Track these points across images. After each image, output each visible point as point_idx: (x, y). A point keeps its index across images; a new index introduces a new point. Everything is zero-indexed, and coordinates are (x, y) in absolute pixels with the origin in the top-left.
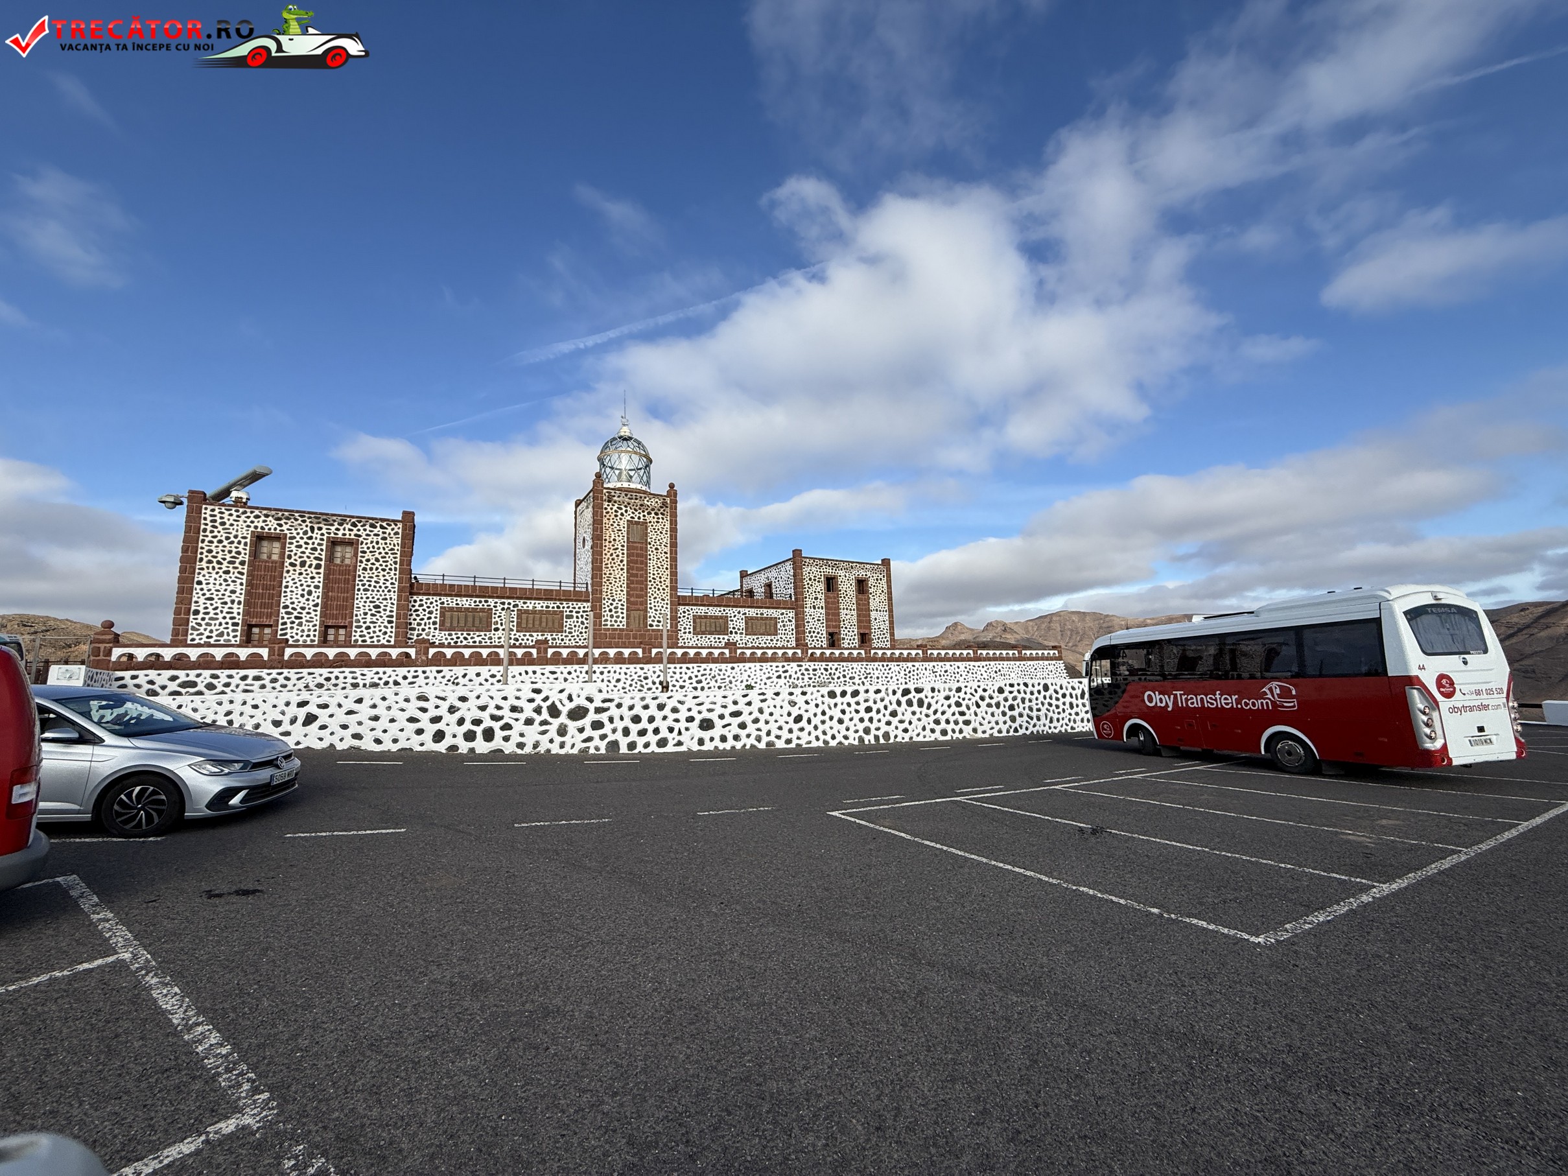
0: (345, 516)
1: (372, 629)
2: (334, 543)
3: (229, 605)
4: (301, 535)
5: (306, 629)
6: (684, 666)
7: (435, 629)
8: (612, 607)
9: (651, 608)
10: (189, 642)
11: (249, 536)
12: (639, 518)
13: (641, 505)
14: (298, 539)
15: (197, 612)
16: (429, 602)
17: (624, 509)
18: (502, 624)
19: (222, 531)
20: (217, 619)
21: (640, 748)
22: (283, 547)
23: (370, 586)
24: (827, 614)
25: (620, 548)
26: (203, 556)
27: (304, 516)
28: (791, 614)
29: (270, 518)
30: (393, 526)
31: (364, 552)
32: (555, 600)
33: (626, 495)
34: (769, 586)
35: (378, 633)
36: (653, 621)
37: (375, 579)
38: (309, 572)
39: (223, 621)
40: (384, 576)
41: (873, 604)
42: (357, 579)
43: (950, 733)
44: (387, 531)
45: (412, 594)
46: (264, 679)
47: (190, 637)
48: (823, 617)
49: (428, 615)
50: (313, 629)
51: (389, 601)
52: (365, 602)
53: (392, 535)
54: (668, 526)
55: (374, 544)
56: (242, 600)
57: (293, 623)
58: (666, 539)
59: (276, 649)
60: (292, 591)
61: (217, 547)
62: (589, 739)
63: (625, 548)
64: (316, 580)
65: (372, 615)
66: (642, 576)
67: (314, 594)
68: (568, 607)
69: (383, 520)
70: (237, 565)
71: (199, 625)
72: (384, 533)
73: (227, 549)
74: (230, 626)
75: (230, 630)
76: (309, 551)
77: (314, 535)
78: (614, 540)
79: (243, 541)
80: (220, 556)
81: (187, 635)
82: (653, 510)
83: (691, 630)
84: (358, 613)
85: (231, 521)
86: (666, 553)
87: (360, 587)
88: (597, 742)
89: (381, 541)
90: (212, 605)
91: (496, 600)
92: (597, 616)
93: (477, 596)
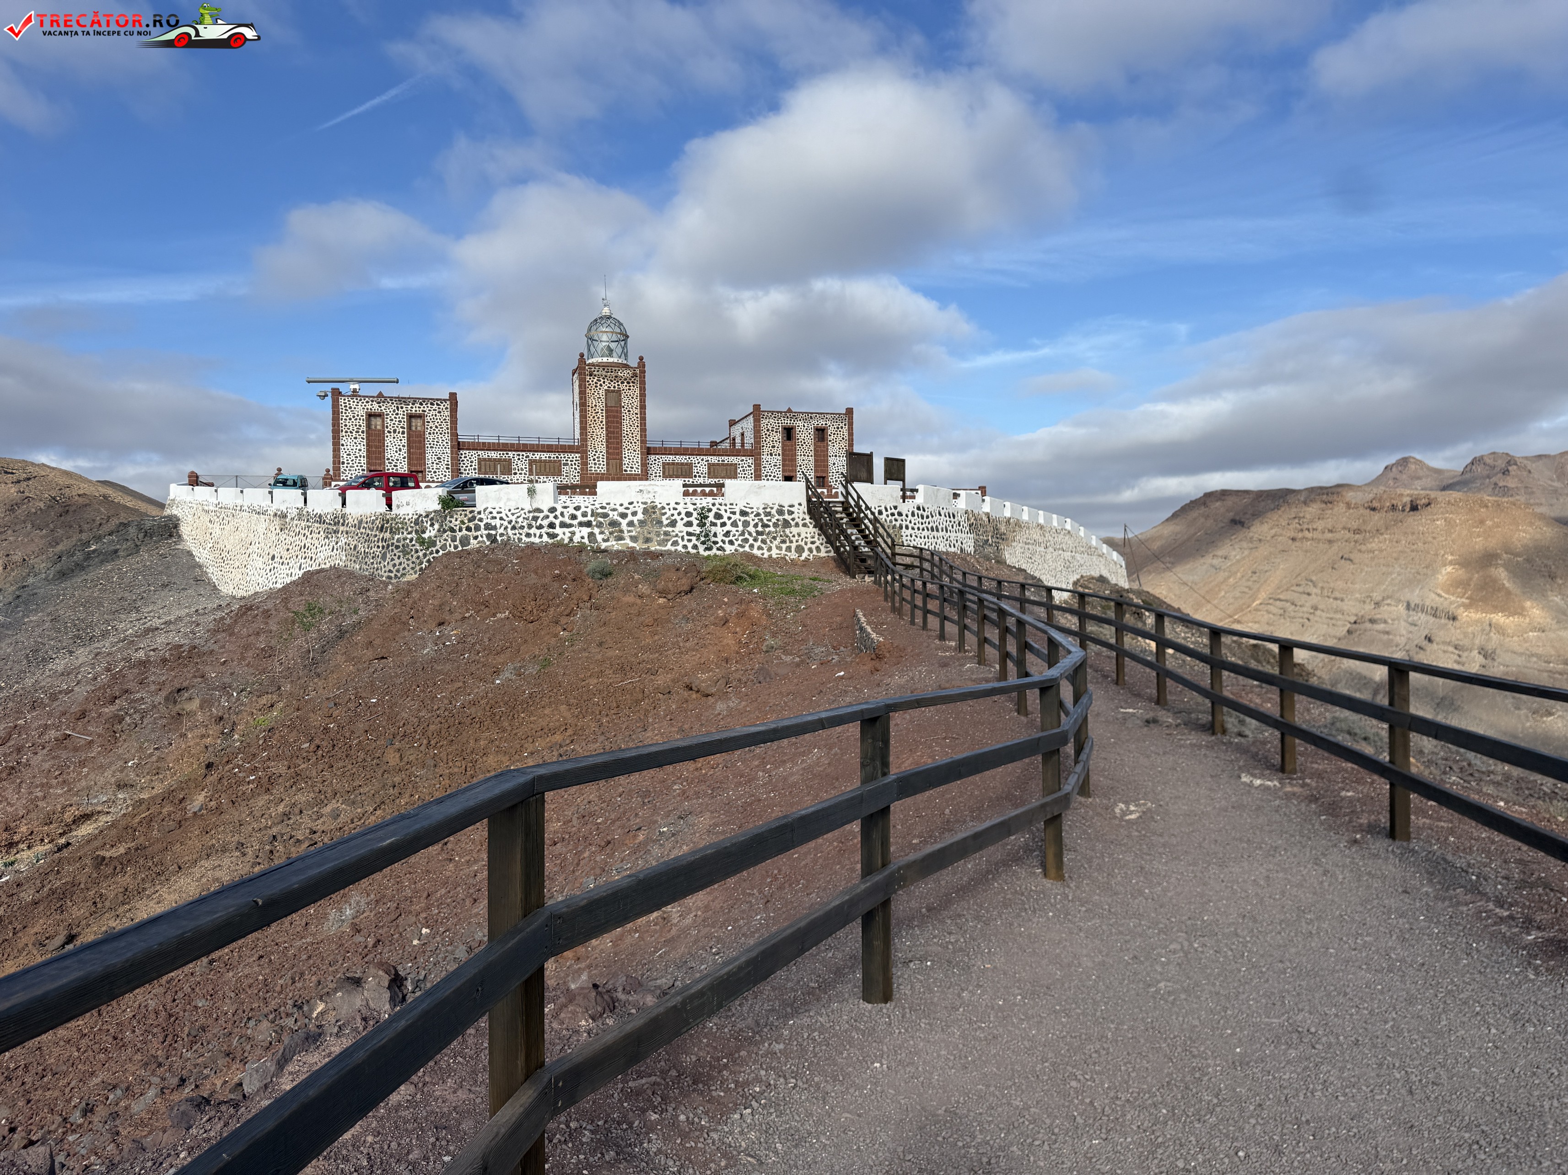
0: (416, 398)
1: (438, 473)
2: (411, 417)
3: (359, 456)
4: (392, 412)
7: (476, 473)
8: (596, 457)
9: (625, 457)
11: (364, 415)
12: (614, 387)
13: (616, 376)
14: (391, 415)
15: (343, 463)
16: (470, 454)
17: (602, 380)
18: (519, 470)
19: (351, 413)
20: (354, 467)
22: (383, 421)
23: (434, 445)
24: (784, 460)
25: (600, 411)
26: (343, 429)
27: (393, 400)
28: (750, 461)
29: (374, 403)
30: (444, 404)
31: (429, 422)
32: (555, 452)
33: (604, 369)
34: (743, 434)
35: (441, 476)
36: (628, 467)
37: (437, 440)
38: (398, 436)
39: (357, 468)
40: (442, 438)
41: (831, 451)
42: (426, 440)
44: (441, 407)
45: (459, 449)
48: (779, 463)
49: (470, 464)
51: (446, 454)
52: (432, 455)
53: (444, 410)
54: (638, 391)
55: (434, 416)
56: (365, 455)
57: (393, 469)
58: (636, 403)
60: (391, 449)
61: (349, 423)
63: (604, 412)
64: (403, 442)
65: (437, 464)
66: (617, 432)
67: (402, 451)
68: (565, 457)
69: (438, 400)
70: (360, 433)
73: (354, 424)
74: (360, 471)
76: (397, 423)
77: (399, 412)
78: (595, 406)
79: (362, 418)
80: (351, 428)
82: (625, 379)
83: (661, 474)
84: (429, 462)
85: (355, 406)
86: (637, 414)
87: (428, 445)
89: (438, 414)
90: (350, 458)
91: (514, 453)
92: (584, 463)
93: (501, 450)
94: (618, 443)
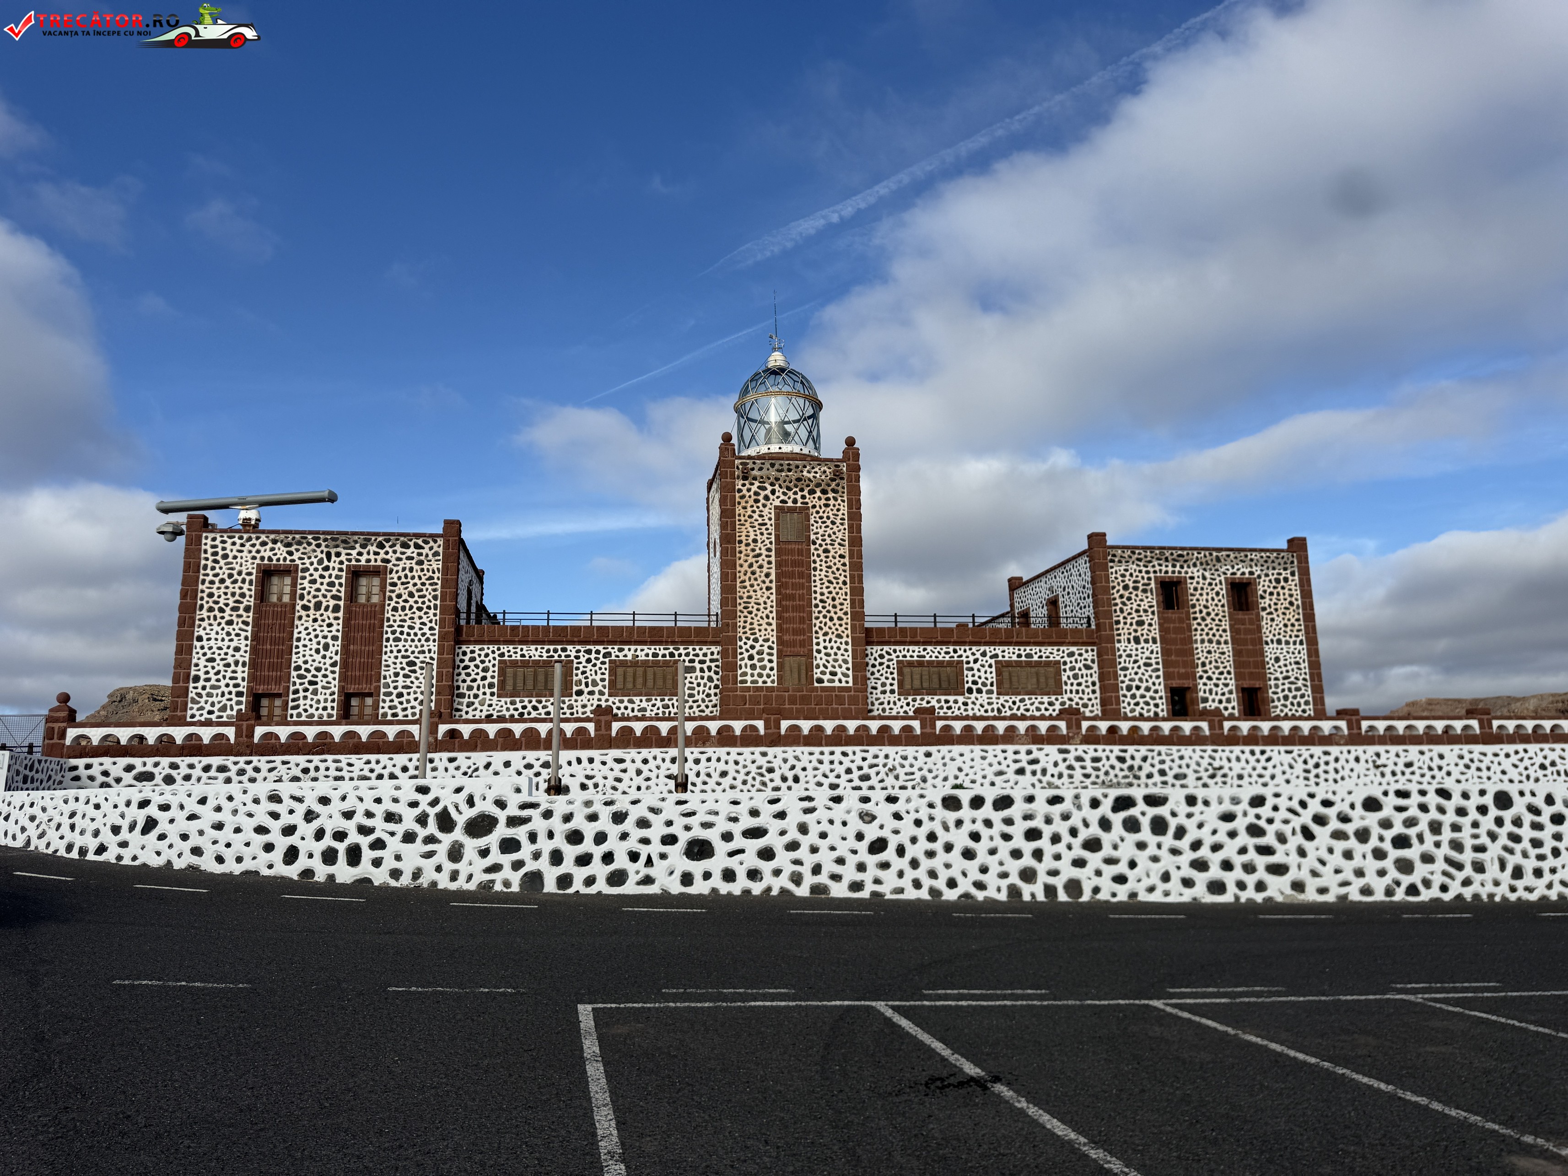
0: (369, 534)
1: (406, 697)
2: (356, 574)
3: (233, 667)
4: (315, 565)
5: (321, 698)
6: (838, 750)
7: (492, 694)
8: (754, 652)
9: (819, 652)
10: (189, 719)
11: (254, 571)
12: (795, 501)
13: (799, 480)
14: (312, 571)
15: (197, 679)
16: (483, 653)
17: (770, 488)
18: (587, 685)
19: (224, 567)
20: (219, 687)
21: (577, 886)
22: (294, 584)
23: (402, 633)
24: (1165, 652)
25: (764, 553)
26: (204, 602)
27: (318, 539)
28: (1090, 654)
29: (279, 544)
30: (432, 543)
31: (394, 585)
32: (667, 643)
33: (773, 465)
34: (1053, 603)
35: (413, 703)
36: (823, 673)
37: (409, 623)
38: (325, 617)
39: (226, 690)
40: (420, 618)
41: (1269, 630)
42: (386, 624)
43: (1232, 889)
44: (424, 552)
45: (459, 642)
46: (229, 770)
47: (189, 713)
48: (1157, 658)
49: (482, 674)
50: (330, 698)
51: (427, 655)
52: (396, 657)
53: (430, 557)
54: (844, 509)
55: (407, 572)
56: (247, 660)
57: (306, 690)
58: (842, 533)
59: (244, 727)
60: (305, 646)
61: (219, 588)
62: (495, 868)
63: (773, 553)
64: (334, 629)
65: (405, 676)
66: (802, 597)
67: (331, 648)
68: (687, 655)
69: (417, 536)
70: (241, 612)
71: (199, 695)
72: (420, 554)
73: (229, 591)
74: (233, 696)
75: (233, 703)
76: (325, 587)
77: (331, 565)
78: (755, 541)
79: (248, 578)
80: (222, 601)
81: (186, 710)
82: (818, 485)
83: (895, 687)
84: (388, 674)
85: (235, 553)
86: (842, 556)
87: (389, 635)
88: (507, 872)
89: (416, 567)
90: (213, 668)
91: (578, 647)
92: (729, 666)
93: (551, 642)
94: (802, 620)
